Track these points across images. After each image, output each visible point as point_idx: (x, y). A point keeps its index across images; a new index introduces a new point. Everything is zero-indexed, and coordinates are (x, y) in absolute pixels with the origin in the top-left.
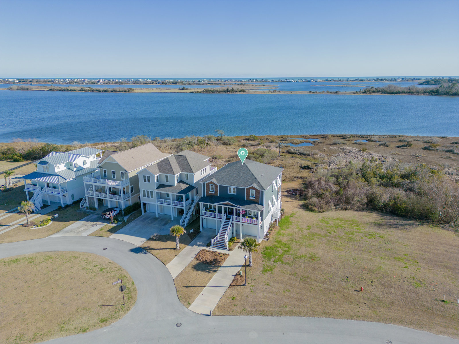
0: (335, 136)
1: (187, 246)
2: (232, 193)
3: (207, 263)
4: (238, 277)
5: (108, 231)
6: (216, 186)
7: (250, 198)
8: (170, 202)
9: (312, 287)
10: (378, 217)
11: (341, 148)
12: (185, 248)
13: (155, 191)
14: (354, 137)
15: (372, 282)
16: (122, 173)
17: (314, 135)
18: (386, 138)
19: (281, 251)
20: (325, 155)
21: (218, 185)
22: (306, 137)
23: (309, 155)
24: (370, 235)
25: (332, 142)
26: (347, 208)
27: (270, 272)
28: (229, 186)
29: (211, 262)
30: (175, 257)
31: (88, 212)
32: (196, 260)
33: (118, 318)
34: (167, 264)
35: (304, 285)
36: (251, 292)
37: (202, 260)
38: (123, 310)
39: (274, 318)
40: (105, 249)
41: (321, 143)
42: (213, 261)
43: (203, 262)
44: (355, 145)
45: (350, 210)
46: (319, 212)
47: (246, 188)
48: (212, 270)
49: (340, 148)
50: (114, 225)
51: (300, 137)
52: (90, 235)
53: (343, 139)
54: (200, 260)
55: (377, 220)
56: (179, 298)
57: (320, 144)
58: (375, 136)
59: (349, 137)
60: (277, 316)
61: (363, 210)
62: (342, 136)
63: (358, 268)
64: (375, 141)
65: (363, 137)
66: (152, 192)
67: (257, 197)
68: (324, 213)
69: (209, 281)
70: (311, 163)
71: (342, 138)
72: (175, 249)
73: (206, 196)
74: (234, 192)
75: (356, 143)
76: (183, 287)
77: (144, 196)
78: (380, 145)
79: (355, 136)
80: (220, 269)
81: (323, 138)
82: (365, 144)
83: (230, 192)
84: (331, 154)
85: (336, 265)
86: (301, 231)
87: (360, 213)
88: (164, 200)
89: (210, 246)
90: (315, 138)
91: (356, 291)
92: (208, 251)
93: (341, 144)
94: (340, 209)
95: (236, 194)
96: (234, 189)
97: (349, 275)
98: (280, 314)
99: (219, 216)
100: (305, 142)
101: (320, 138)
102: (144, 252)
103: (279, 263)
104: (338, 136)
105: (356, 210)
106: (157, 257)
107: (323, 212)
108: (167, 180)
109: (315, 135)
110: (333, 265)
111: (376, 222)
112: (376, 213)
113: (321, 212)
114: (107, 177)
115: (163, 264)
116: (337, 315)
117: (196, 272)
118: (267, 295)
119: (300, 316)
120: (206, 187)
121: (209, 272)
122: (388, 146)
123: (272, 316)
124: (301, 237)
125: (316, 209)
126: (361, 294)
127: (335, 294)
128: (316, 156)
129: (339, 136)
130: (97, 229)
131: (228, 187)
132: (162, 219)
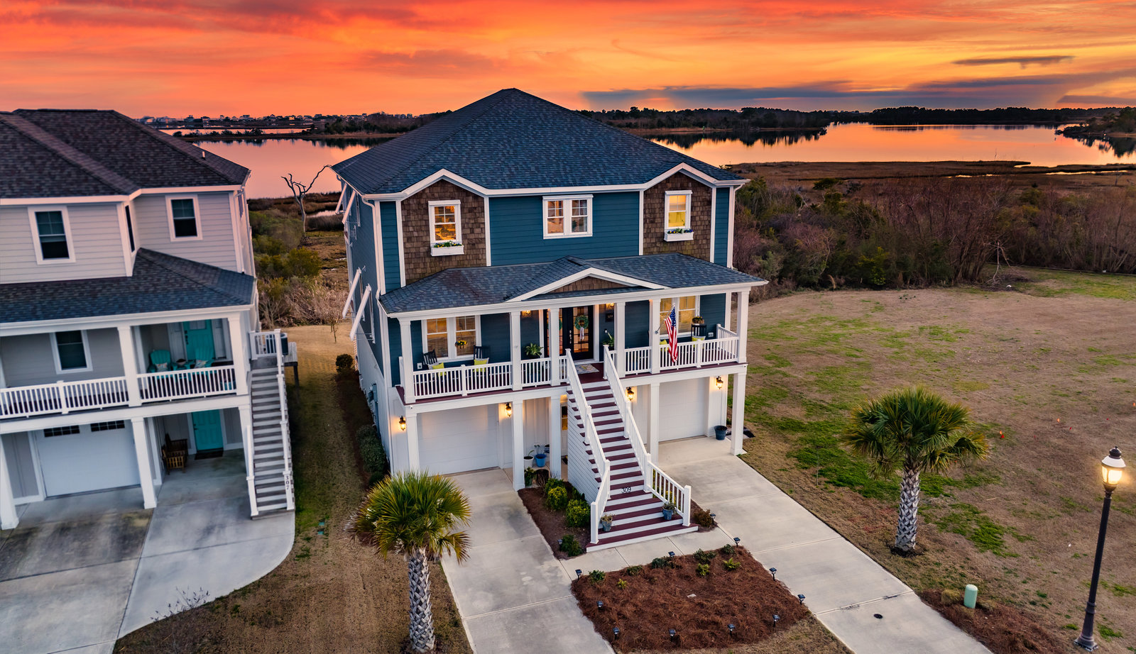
2: (568, 232)
4: (978, 620)
7: (668, 238)
8: (125, 396)
12: (465, 626)
21: (487, 195)
28: (548, 196)
47: (642, 189)
67: (699, 229)
73: (403, 284)
74: (579, 224)
83: (558, 225)
88: (62, 385)
89: (585, 552)
95: (589, 232)
96: (580, 206)
99: (528, 374)
108: (53, 246)
120: (405, 225)
131: (546, 202)
132: (63, 529)
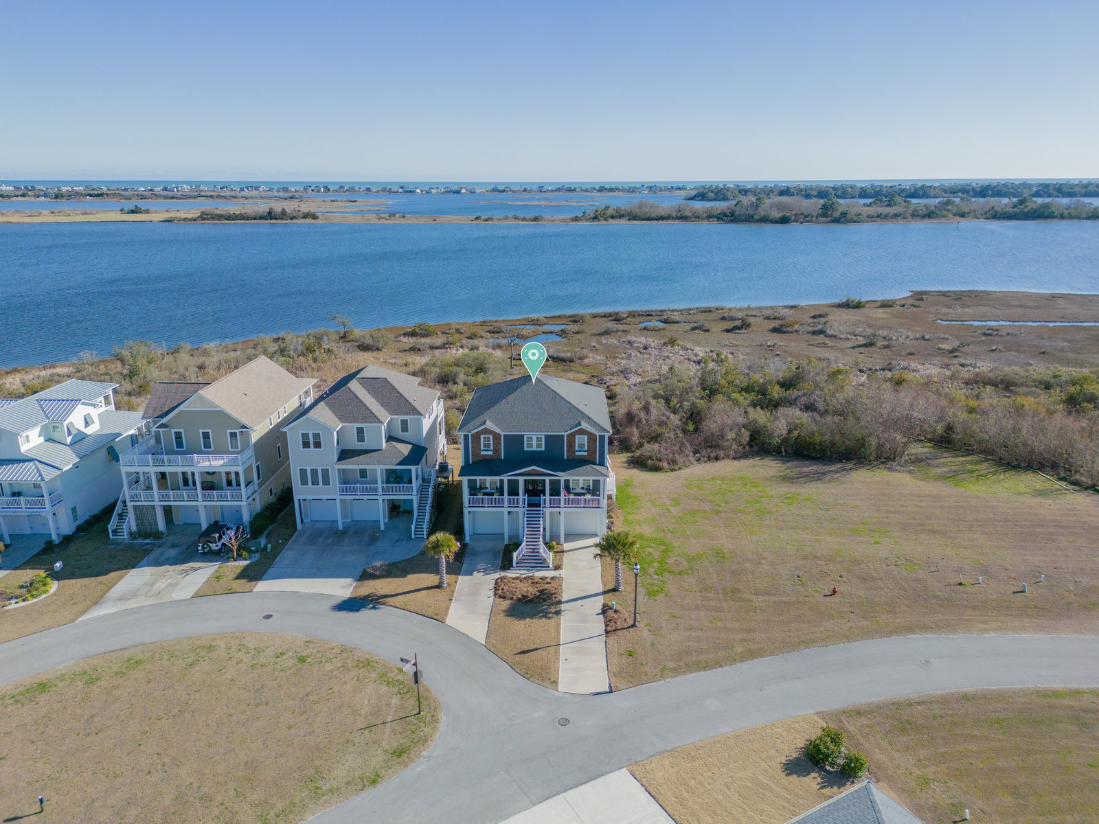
0: (596, 317)
1: (461, 578)
2: (534, 448)
3: (531, 601)
4: (611, 613)
5: (238, 578)
6: (497, 437)
7: (577, 453)
8: (376, 490)
9: (753, 604)
10: (778, 465)
11: (625, 340)
12: (458, 583)
13: (335, 468)
14: (634, 316)
15: (841, 577)
16: (233, 435)
17: (552, 317)
18: (694, 314)
19: (656, 554)
20: (603, 358)
21: (502, 434)
22: (539, 322)
23: (571, 361)
24: (787, 498)
25: (600, 329)
26: (717, 455)
27: (663, 594)
28: (527, 434)
29: (538, 597)
30: (450, 603)
31: (143, 546)
32: (502, 600)
33: (427, 740)
34: (445, 619)
35: (738, 603)
36: (654, 634)
37: (515, 597)
38: (425, 723)
39: (727, 668)
40: (268, 617)
41: (578, 333)
42: (540, 595)
43: (519, 600)
44: (646, 332)
45: (723, 458)
46: (672, 470)
47: (565, 434)
48: (551, 613)
49: (622, 340)
50: (244, 563)
51: (524, 322)
52: (196, 593)
53: (615, 322)
54: (512, 598)
55: (781, 472)
56: (525, 676)
57: (578, 336)
58: (673, 311)
59: (627, 317)
60: (730, 665)
61: (744, 456)
62: (610, 315)
63: (805, 558)
64: (678, 322)
65: (651, 315)
66: (325, 472)
67: (591, 450)
68: (682, 471)
69: (560, 633)
70: (587, 375)
71: (612, 320)
72: (438, 587)
73: (471, 463)
74: (539, 445)
75: (645, 329)
76: (516, 654)
77: (304, 482)
78: (693, 329)
79: (636, 314)
80: (563, 607)
81: (574, 321)
82: (664, 329)
83: (530, 445)
84: (612, 354)
85: (768, 560)
86: (666, 511)
87: (743, 463)
88: (358, 485)
89: (510, 569)
90: (558, 323)
91: (825, 596)
92: (514, 579)
93: (620, 333)
94: (706, 459)
95: (543, 449)
96: (539, 439)
97: (798, 573)
98: (732, 660)
99: (510, 501)
100: (543, 333)
101: (568, 323)
102: (371, 606)
103: (666, 574)
104: (601, 317)
105: (735, 458)
106: (412, 610)
107: (680, 469)
108: (361, 438)
109: (554, 317)
110: (763, 562)
111: (781, 474)
112: (770, 459)
113: (675, 470)
114: (185, 449)
115: (436, 620)
116: (823, 640)
117: (522, 622)
118: (687, 633)
119: (768, 656)
120: (472, 442)
121: (546, 616)
122: (708, 331)
123: (721, 666)
124: (673, 520)
125: (665, 465)
126: (837, 598)
127: (798, 608)
128: (586, 361)
129: (605, 316)
130: (205, 580)
131: (525, 437)
132: (356, 533)
